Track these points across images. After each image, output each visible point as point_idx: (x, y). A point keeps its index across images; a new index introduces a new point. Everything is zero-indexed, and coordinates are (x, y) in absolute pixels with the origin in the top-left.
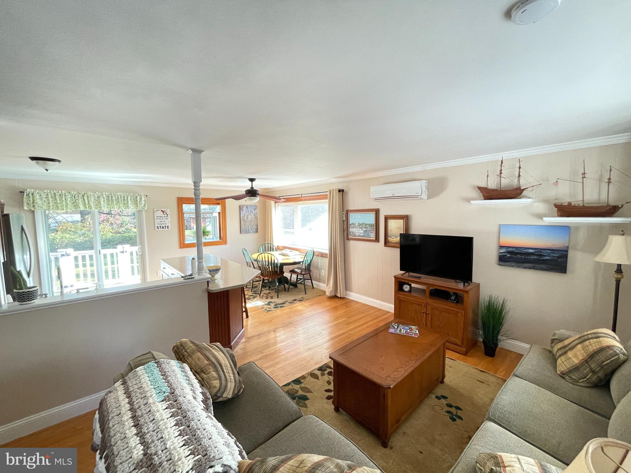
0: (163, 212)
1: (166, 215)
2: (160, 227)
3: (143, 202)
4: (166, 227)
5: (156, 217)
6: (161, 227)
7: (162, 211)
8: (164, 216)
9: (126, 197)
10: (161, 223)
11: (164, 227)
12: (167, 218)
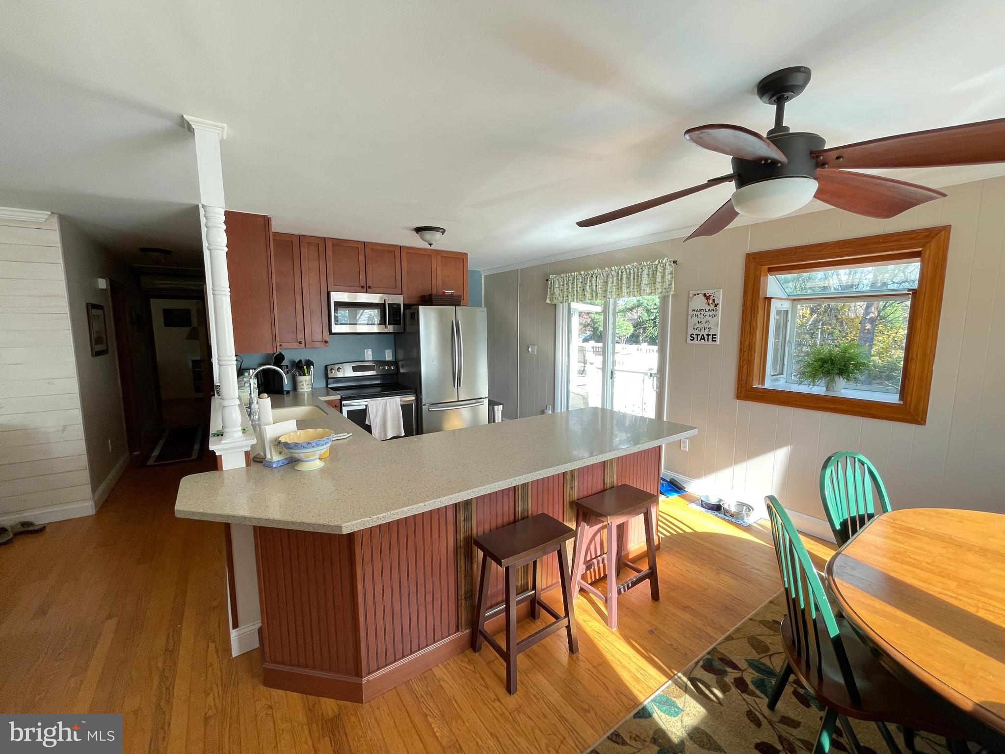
0: (707, 297)
1: (712, 307)
2: (698, 335)
3: (668, 277)
4: (710, 337)
5: (690, 312)
6: (699, 337)
7: (705, 295)
8: (708, 308)
9: (640, 270)
10: (700, 325)
11: (706, 337)
12: (714, 313)
